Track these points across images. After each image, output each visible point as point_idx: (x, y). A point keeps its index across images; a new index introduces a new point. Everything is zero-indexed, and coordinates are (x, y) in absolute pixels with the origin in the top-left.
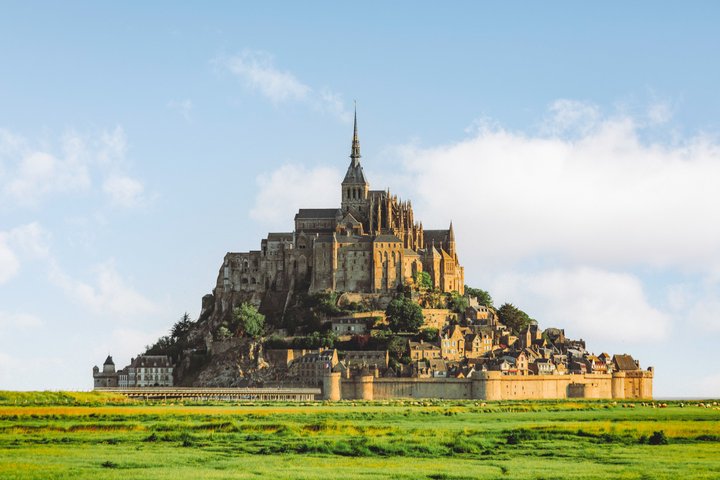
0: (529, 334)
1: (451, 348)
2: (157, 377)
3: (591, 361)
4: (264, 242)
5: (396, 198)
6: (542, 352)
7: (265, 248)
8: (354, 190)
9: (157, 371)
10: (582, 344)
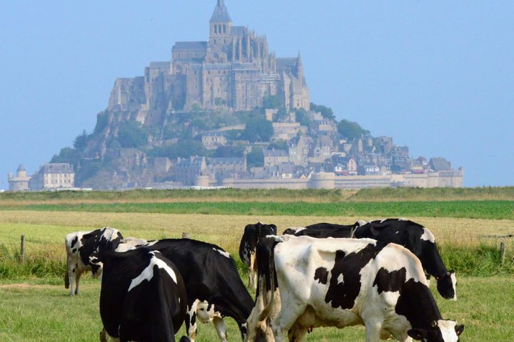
0: (360, 142)
1: (297, 155)
2: (61, 181)
3: (410, 163)
4: (148, 69)
5: (254, 32)
6: (371, 157)
7: (148, 74)
8: (220, 27)
9: (61, 177)
10: (406, 149)
